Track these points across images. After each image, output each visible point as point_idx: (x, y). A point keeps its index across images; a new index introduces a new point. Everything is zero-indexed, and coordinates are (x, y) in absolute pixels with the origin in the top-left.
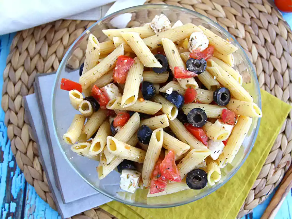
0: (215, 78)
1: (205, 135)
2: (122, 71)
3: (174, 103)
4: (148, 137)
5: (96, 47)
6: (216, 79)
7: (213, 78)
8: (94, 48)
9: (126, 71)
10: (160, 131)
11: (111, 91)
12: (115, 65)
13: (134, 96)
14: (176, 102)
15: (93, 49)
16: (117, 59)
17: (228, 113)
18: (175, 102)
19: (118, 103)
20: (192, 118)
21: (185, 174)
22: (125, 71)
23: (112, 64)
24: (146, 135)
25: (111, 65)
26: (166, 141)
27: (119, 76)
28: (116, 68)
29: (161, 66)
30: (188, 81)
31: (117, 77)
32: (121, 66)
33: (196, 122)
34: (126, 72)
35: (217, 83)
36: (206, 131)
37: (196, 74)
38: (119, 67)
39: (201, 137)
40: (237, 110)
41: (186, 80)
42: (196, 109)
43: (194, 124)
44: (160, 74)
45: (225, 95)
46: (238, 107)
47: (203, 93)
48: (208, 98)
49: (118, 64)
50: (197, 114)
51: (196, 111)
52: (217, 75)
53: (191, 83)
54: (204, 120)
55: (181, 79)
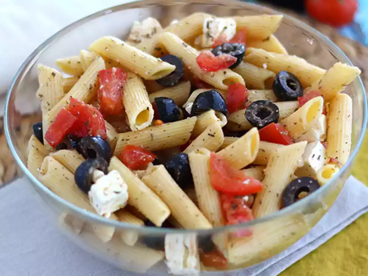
0: (265, 66)
1: (286, 130)
5: (55, 72)
6: (269, 69)
7: (262, 67)
8: (53, 74)
12: (97, 85)
13: (148, 108)
15: (52, 76)
16: (98, 76)
20: (254, 115)
21: (278, 195)
22: (117, 87)
23: (93, 84)
25: (91, 85)
28: (102, 87)
29: (173, 67)
30: (225, 73)
31: (108, 96)
32: (109, 80)
33: (262, 119)
34: (120, 90)
35: (271, 74)
36: (285, 126)
37: (234, 57)
38: (106, 82)
39: (281, 133)
40: (320, 88)
41: (221, 72)
42: (256, 103)
43: (261, 122)
44: (176, 85)
45: (292, 84)
46: (319, 83)
47: (256, 92)
48: (268, 97)
49: (103, 80)
50: (260, 109)
51: (256, 105)
52: (267, 58)
53: (231, 74)
54: (275, 112)
55: (212, 73)
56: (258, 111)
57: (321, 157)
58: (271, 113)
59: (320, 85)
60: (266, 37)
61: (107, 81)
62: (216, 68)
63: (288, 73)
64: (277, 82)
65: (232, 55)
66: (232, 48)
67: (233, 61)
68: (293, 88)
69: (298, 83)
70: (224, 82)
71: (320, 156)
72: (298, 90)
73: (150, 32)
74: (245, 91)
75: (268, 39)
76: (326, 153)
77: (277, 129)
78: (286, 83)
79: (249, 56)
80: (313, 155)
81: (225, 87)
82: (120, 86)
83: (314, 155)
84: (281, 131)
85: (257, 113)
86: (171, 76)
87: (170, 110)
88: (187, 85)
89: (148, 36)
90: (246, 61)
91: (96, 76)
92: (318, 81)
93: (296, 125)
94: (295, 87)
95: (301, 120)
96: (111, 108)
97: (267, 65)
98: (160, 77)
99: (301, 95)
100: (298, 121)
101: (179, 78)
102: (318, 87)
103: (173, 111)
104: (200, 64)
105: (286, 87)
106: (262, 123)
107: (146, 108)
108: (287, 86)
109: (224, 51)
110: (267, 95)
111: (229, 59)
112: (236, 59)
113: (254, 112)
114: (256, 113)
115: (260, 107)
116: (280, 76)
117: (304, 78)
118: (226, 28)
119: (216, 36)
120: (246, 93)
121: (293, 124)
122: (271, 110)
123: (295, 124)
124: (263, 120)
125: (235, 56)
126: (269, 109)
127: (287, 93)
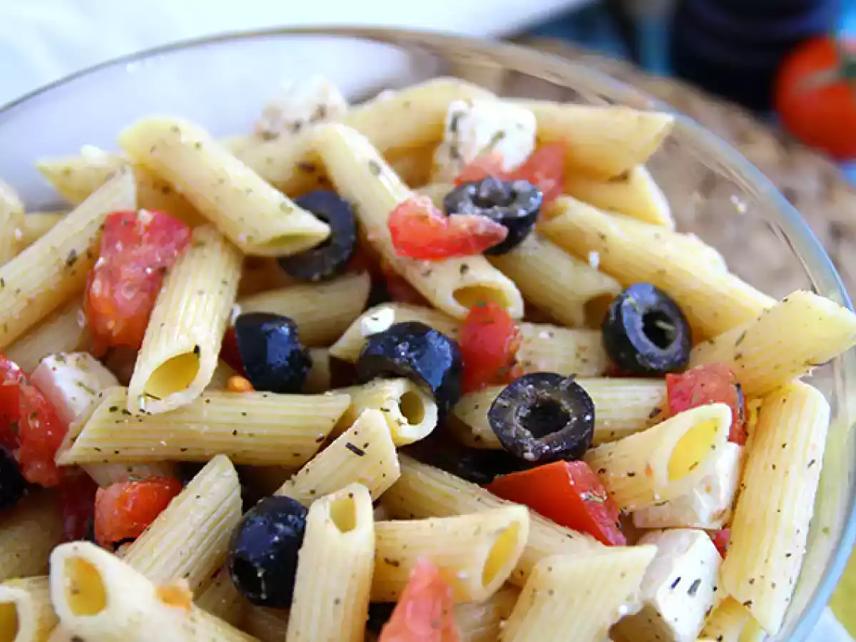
0: (594, 258)
1: (601, 487)
2: (129, 272)
3: (410, 359)
4: (286, 537)
6: (602, 268)
7: (587, 262)
9: (149, 271)
10: (351, 495)
11: (80, 384)
12: (92, 256)
13: (197, 350)
14: (417, 357)
17: (696, 379)
18: (412, 355)
19: (113, 409)
20: (516, 421)
22: (144, 270)
24: (275, 531)
25: (73, 252)
26: (388, 543)
27: (112, 292)
28: (101, 261)
29: (322, 230)
30: (464, 268)
31: (107, 294)
32: (124, 244)
33: (537, 435)
34: (152, 278)
35: (608, 285)
36: (603, 471)
37: (498, 225)
38: (116, 251)
39: (583, 496)
40: (738, 357)
41: (454, 263)
42: (531, 380)
43: (530, 448)
44: (325, 280)
45: (661, 324)
46: (738, 343)
47: (551, 335)
48: (584, 356)
49: (111, 243)
50: (538, 400)
51: (531, 386)
52: (603, 237)
53: (484, 273)
54: (580, 419)
55: (426, 264)
56: (532, 408)
57: (700, 588)
58: (569, 420)
59: (739, 349)
60: (618, 172)
61: (119, 246)
62: (441, 250)
63: (657, 291)
64: (613, 318)
65: (496, 220)
66: (506, 196)
67: (494, 237)
68: (660, 339)
69: (680, 326)
70: (460, 295)
71: (697, 582)
72: (675, 347)
73: (305, 116)
74: (508, 335)
75: (624, 177)
76: (720, 574)
77: (572, 483)
78: (640, 324)
79: (558, 222)
80: (673, 580)
81: (459, 310)
82: (157, 267)
83: (678, 580)
84: (584, 491)
85: (529, 411)
86: (317, 253)
87: (278, 355)
88: (360, 285)
89: (297, 126)
90: (544, 236)
91: (96, 228)
92: (736, 334)
93: (632, 478)
94: (670, 337)
95: (649, 471)
96: (110, 332)
97: (601, 257)
98: (287, 250)
99: (679, 366)
100: (640, 471)
101: (334, 262)
102: (732, 356)
103: (287, 359)
104: (394, 231)
105: (638, 339)
106: (533, 451)
107: (192, 349)
108: (642, 336)
109: (477, 201)
110: (582, 349)
111: (481, 230)
112: (504, 231)
113: (518, 410)
114: (524, 412)
115: (538, 393)
116: (626, 302)
117: (699, 313)
118: (500, 136)
119: (471, 154)
120: (511, 340)
121: (624, 475)
122: (571, 411)
123: (631, 475)
124: (537, 442)
125: (504, 222)
126: (566, 406)
127: (638, 356)
